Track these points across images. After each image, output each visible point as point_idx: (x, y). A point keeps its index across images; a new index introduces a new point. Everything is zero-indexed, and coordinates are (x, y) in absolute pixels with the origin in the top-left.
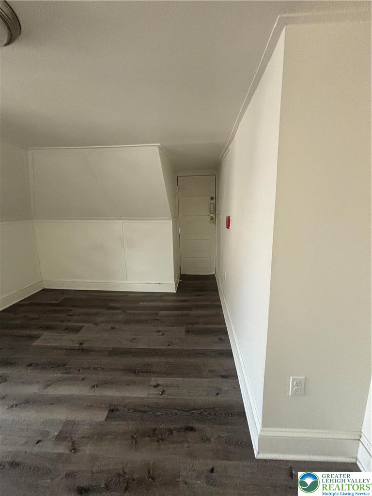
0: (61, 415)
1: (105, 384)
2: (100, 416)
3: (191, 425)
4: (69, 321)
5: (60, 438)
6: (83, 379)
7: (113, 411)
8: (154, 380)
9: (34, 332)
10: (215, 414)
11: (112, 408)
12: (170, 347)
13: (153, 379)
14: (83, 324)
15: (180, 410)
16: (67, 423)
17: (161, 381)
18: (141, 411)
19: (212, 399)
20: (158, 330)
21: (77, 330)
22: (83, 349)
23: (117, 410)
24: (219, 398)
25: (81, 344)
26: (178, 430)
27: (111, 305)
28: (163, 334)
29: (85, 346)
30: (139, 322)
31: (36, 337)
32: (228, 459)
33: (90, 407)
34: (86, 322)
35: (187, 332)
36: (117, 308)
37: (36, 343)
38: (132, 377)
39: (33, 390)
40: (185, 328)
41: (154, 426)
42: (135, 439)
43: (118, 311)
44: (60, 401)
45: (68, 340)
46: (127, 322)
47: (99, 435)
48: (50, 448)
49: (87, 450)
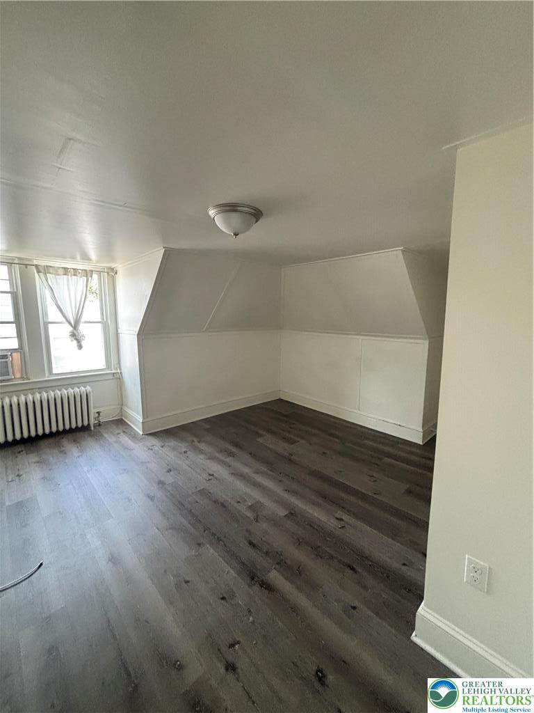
0: (257, 495)
1: (295, 493)
2: (282, 512)
3: (354, 566)
4: (289, 432)
5: (250, 508)
6: (280, 481)
7: (292, 514)
8: (339, 514)
9: (261, 432)
10: (388, 577)
11: (293, 512)
12: (375, 496)
13: (339, 512)
14: (299, 440)
15: (351, 549)
16: (259, 502)
17: (345, 517)
18: (314, 528)
19: (395, 564)
20: (371, 474)
21: (293, 442)
22: (290, 460)
23: (295, 516)
24: (404, 568)
25: (291, 455)
26: (340, 561)
27: (333, 431)
28: (374, 481)
29: (294, 457)
30: (354, 459)
31: (260, 436)
32: (377, 614)
33: (277, 502)
34: (302, 438)
35: (409, 492)
36: (337, 437)
37: (259, 440)
38: (320, 501)
39: (246, 470)
40: (408, 486)
41: (320, 544)
42: (299, 542)
43: (337, 440)
44: (260, 486)
45: (281, 447)
46: (341, 454)
47: (275, 522)
48: (243, 509)
49: (264, 525)
